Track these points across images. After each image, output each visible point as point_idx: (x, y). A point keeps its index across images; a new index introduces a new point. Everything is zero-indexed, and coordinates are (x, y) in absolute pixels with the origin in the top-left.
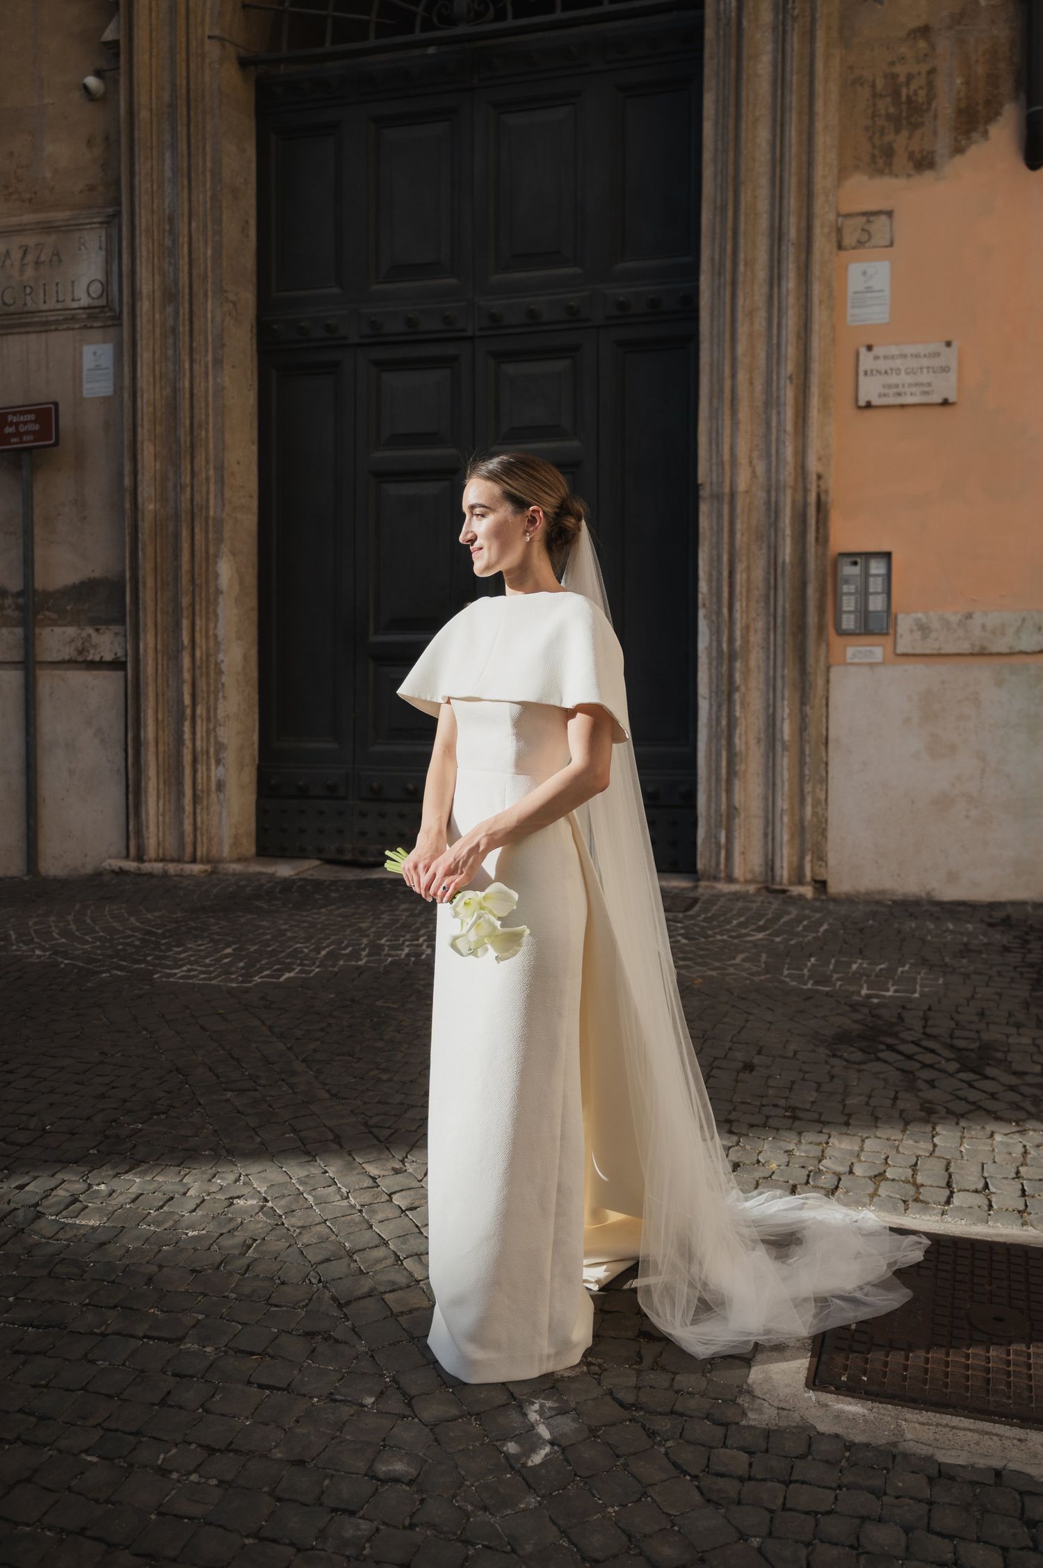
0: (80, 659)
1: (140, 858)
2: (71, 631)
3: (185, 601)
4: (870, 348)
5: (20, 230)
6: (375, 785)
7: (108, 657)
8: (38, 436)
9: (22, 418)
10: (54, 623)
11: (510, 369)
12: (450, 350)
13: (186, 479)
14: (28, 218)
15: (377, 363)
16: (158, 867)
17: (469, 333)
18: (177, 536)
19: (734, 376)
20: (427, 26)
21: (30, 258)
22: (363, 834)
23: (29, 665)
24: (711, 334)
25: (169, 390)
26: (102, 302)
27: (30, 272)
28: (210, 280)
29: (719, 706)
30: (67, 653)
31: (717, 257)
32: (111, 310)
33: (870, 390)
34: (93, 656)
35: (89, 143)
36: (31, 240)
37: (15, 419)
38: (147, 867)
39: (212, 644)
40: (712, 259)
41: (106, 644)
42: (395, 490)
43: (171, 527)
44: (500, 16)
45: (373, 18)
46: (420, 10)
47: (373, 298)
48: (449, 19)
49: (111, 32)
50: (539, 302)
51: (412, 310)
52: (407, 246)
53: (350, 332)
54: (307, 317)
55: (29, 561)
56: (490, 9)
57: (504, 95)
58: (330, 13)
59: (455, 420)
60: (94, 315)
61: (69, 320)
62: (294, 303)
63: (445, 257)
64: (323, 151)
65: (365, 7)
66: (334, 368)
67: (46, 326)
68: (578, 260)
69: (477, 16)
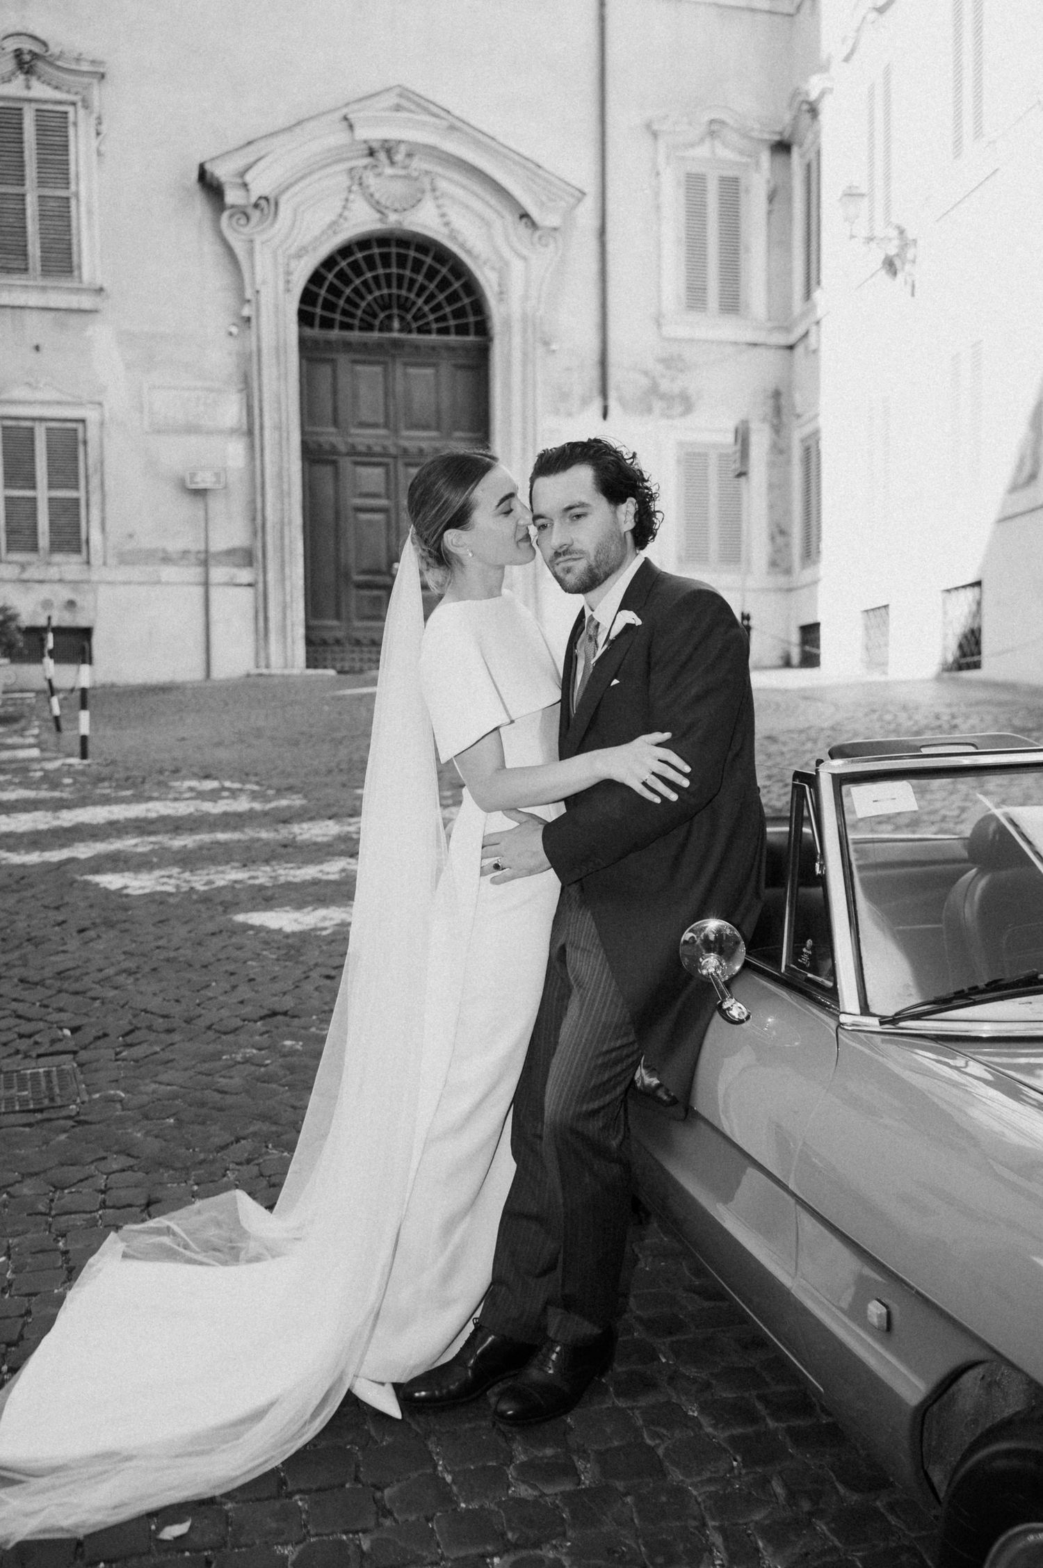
0: (232, 582)
1: (267, 668)
2: (226, 570)
3: (287, 558)
5: (195, 389)
7: (246, 582)
8: (214, 483)
10: (216, 566)
12: (385, 460)
13: (287, 506)
14: (199, 384)
15: (354, 463)
17: (396, 455)
18: (282, 531)
20: (381, 330)
21: (201, 402)
23: (206, 584)
25: (277, 468)
26: (237, 426)
27: (201, 408)
30: (225, 579)
34: (238, 581)
35: (230, 354)
36: (201, 394)
38: (273, 672)
41: (245, 575)
42: (364, 516)
43: (278, 527)
44: (410, 332)
45: (356, 322)
46: (377, 323)
47: (351, 435)
48: (390, 329)
49: (246, 311)
50: (424, 445)
51: (371, 442)
52: (365, 415)
53: (342, 448)
54: (322, 439)
55: (207, 538)
56: (406, 328)
57: (406, 360)
58: (337, 317)
59: (387, 489)
60: (233, 431)
61: (220, 432)
62: (317, 434)
63: (381, 420)
64: (326, 370)
65: (353, 316)
66: (334, 463)
67: (210, 433)
68: (438, 428)
69: (401, 330)
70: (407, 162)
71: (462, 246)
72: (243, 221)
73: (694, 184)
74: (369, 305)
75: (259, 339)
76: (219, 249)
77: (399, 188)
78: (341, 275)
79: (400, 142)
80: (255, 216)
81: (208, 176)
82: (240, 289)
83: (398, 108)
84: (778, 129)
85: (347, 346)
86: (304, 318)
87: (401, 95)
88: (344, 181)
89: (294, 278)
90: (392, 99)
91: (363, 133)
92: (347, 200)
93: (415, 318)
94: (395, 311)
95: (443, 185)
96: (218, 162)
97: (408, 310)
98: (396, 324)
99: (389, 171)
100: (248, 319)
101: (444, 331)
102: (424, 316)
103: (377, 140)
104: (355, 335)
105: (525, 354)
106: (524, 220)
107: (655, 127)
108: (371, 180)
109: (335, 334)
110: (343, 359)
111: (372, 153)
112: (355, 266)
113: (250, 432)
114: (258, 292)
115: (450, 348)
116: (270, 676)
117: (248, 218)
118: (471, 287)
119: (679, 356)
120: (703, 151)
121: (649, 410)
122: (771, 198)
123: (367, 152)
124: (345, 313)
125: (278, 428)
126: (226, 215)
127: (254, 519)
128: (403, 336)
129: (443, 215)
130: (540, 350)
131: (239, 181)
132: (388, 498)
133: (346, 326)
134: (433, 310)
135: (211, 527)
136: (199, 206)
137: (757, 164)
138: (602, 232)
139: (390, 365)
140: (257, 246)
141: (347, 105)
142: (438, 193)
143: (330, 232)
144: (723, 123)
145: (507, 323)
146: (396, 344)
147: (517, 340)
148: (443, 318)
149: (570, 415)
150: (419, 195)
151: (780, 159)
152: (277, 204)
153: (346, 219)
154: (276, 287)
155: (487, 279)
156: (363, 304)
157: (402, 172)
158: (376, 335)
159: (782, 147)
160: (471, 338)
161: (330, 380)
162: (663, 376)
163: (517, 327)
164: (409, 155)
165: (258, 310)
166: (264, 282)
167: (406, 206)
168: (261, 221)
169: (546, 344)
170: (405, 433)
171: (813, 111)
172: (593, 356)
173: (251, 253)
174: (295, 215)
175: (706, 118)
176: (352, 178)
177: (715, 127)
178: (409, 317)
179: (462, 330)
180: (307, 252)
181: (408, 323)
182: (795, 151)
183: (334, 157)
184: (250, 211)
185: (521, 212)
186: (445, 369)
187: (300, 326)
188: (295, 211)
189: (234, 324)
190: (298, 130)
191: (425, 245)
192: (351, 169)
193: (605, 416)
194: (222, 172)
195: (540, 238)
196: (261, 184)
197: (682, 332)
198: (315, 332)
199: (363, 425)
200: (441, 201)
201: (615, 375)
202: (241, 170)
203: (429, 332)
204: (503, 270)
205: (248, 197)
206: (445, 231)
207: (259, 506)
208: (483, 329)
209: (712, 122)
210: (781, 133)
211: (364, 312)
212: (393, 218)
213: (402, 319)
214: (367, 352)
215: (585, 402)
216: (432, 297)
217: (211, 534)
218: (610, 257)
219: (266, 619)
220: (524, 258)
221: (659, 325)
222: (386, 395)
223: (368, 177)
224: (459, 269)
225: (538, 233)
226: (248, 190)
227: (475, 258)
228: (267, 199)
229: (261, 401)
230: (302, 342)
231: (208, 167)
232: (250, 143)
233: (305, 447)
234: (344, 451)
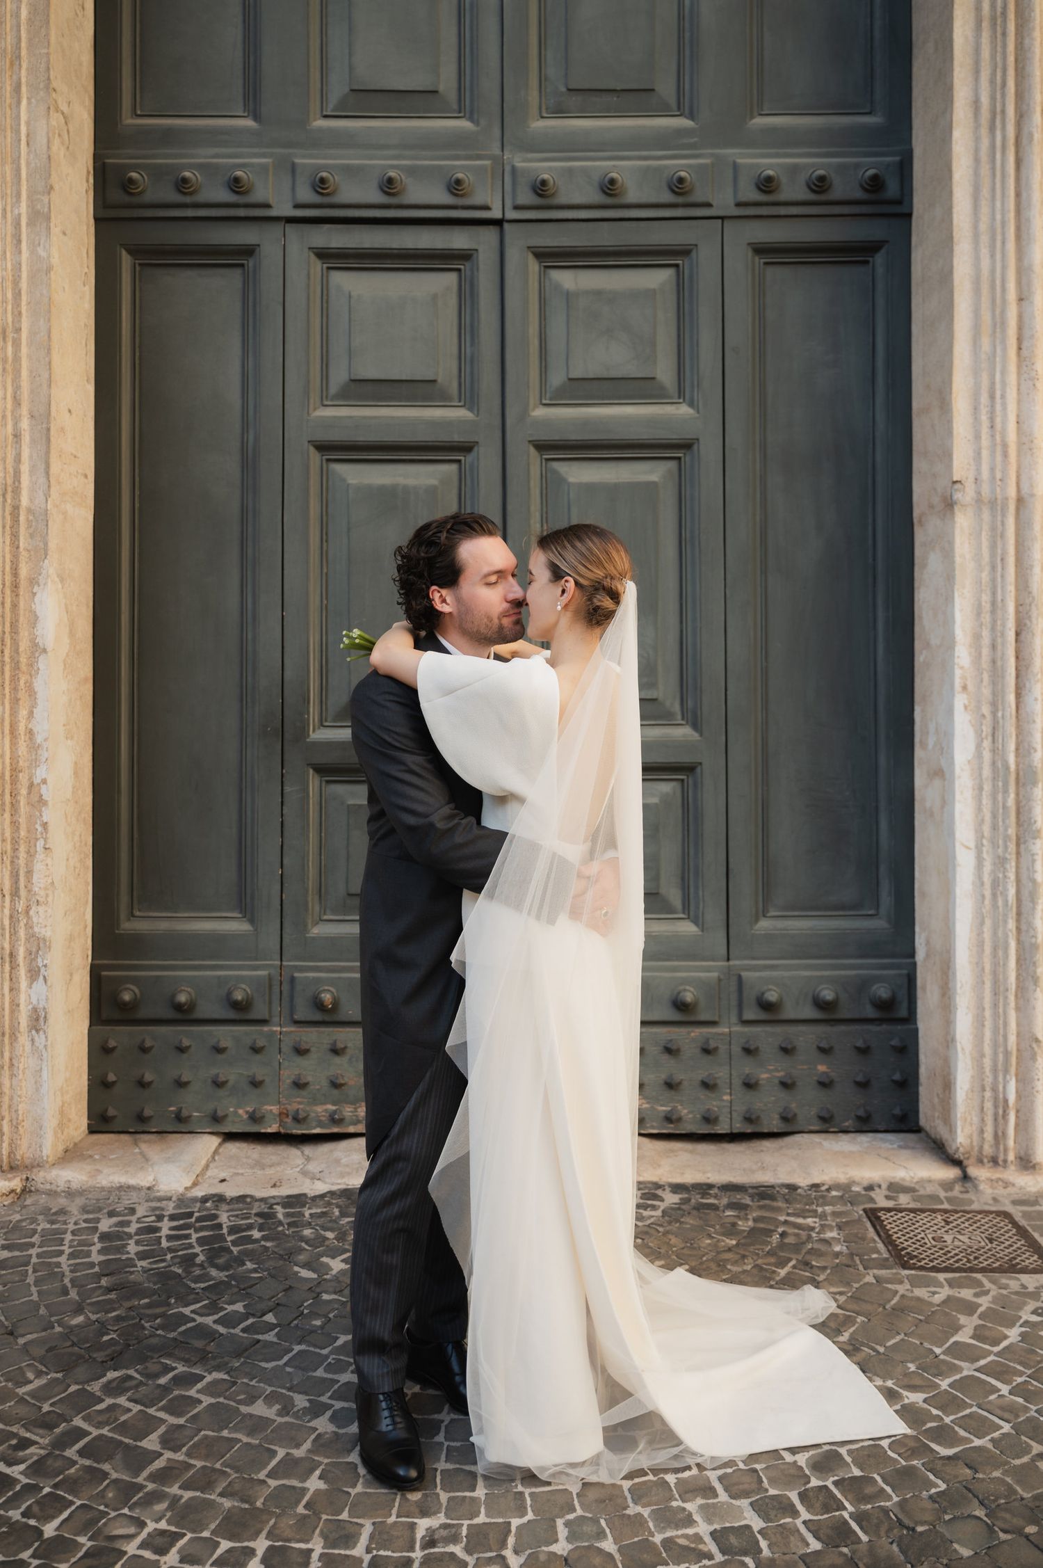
6: (327, 998)
11: (566, 279)
12: (458, 240)
15: (323, 254)
17: (496, 213)
22: (299, 1085)
24: (975, 227)
28: (24, 65)
29: (1001, 862)
31: (985, 100)
39: (22, 749)
40: (976, 104)
42: (356, 475)
47: (318, 142)
50: (624, 169)
51: (392, 165)
52: (379, 57)
53: (276, 195)
59: (467, 361)
62: (168, 137)
63: (447, 82)
68: (685, 107)
132: (469, 397)
199: (367, 101)
233: (116, 195)
234: (284, 209)
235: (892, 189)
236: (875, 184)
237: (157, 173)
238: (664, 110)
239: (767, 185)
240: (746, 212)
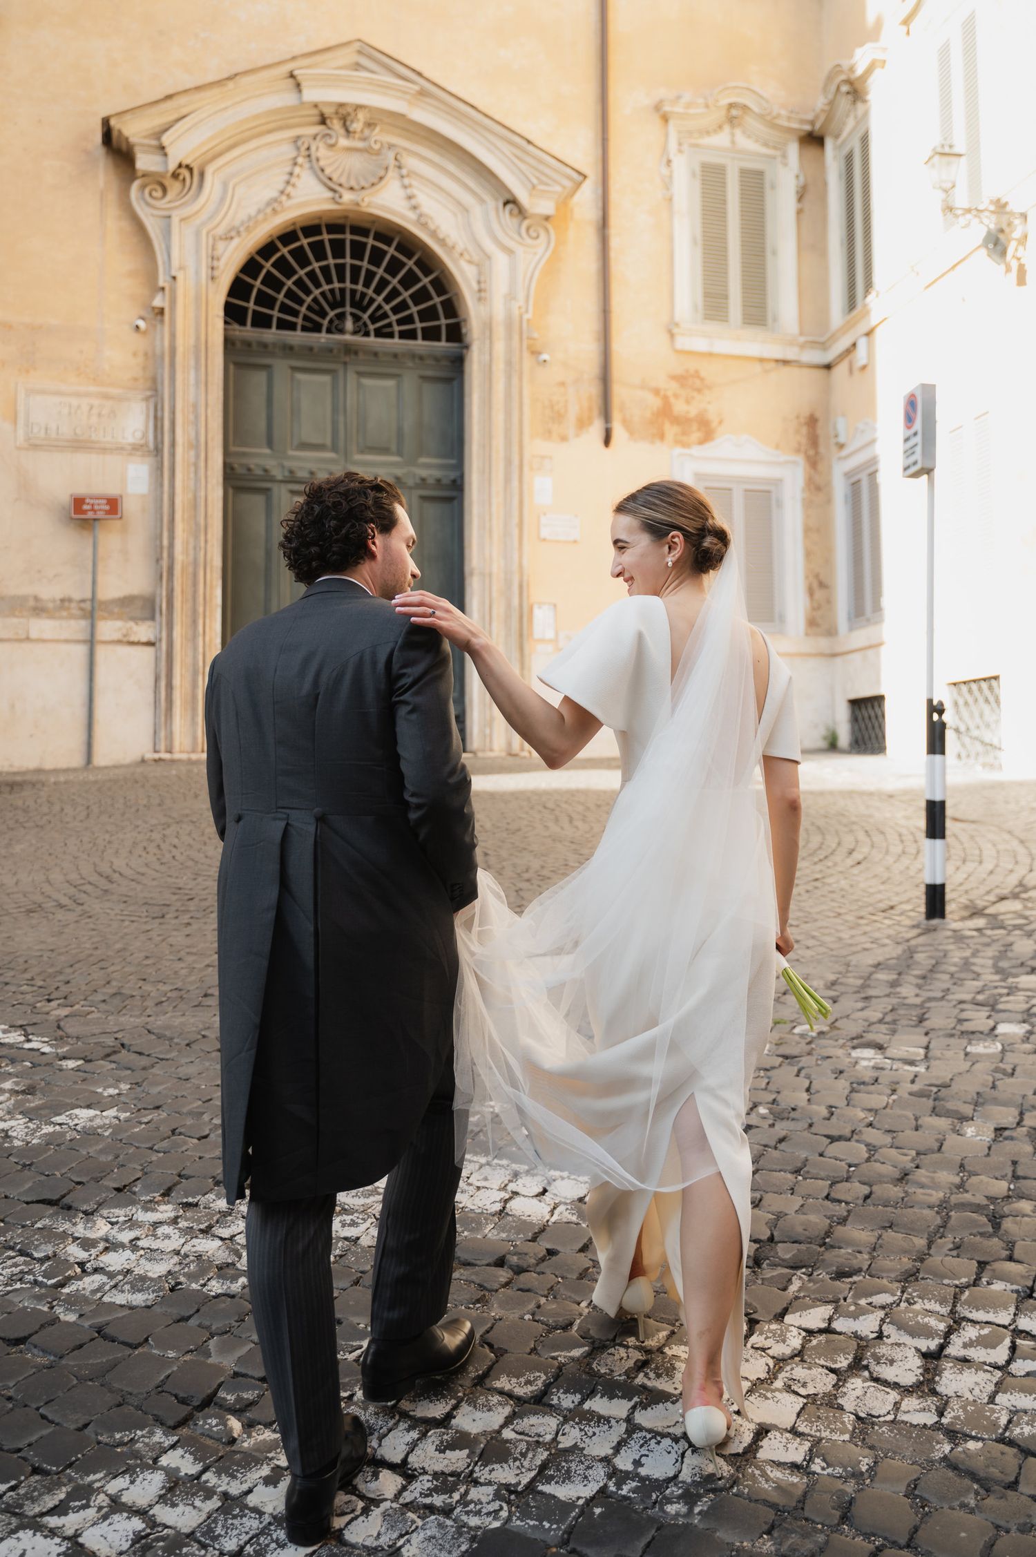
0: (125, 639)
1: (170, 752)
2: (119, 624)
3: (201, 609)
4: (545, 514)
5: (87, 395)
7: (144, 639)
8: (108, 512)
9: (97, 501)
10: (105, 618)
13: (202, 544)
14: (92, 389)
15: (291, 492)
16: (184, 756)
18: (195, 575)
19: (490, 520)
20: (329, 331)
21: (95, 411)
23: (91, 643)
25: (190, 496)
26: (142, 442)
27: (94, 419)
30: (117, 636)
32: (147, 446)
33: (545, 533)
34: (134, 638)
35: (135, 354)
36: (96, 402)
37: (92, 501)
38: (177, 756)
41: (144, 631)
43: (191, 569)
44: (367, 334)
45: (299, 321)
46: (325, 323)
47: (290, 458)
48: (341, 331)
49: (158, 302)
51: (313, 467)
52: (308, 434)
53: (278, 474)
54: (252, 462)
55: (94, 582)
56: (362, 330)
57: (362, 369)
58: (275, 313)
60: (136, 448)
61: (120, 449)
62: (244, 454)
63: (328, 441)
64: (260, 378)
65: (295, 313)
66: (266, 491)
67: (104, 450)
68: (399, 455)
69: (355, 333)
70: (367, 132)
71: (434, 234)
72: (159, 194)
73: (712, 176)
74: (315, 300)
75: (173, 336)
76: (126, 225)
77: (356, 163)
78: (282, 264)
79: (359, 107)
80: (174, 188)
81: (115, 134)
82: (152, 275)
83: (357, 66)
84: (810, 117)
85: (288, 350)
86: (233, 313)
87: (360, 52)
88: (288, 151)
89: (221, 264)
90: (348, 56)
91: (311, 94)
92: (291, 174)
93: (374, 319)
94: (348, 309)
95: (411, 162)
96: (128, 117)
97: (364, 310)
98: (349, 324)
99: (344, 142)
100: (161, 312)
101: (409, 335)
102: (385, 316)
103: (330, 104)
104: (297, 337)
105: (509, 363)
106: (509, 207)
107: (667, 108)
108: (320, 150)
109: (272, 335)
110: (281, 366)
111: (323, 121)
112: (299, 254)
113: (158, 451)
114: (174, 278)
115: (413, 356)
116: (173, 761)
117: (165, 190)
118: (444, 284)
119: (697, 372)
120: (721, 139)
121: (662, 437)
122: (801, 196)
123: (317, 119)
124: (284, 309)
125: (194, 445)
126: (136, 185)
127: (158, 560)
128: (359, 339)
129: (410, 198)
130: (528, 361)
131: (154, 143)
133: (283, 325)
134: (396, 310)
135: (100, 568)
136: (103, 173)
137: (784, 156)
138: (604, 225)
139: (341, 373)
140: (175, 221)
141: (294, 58)
142: (404, 172)
143: (269, 210)
144: (745, 108)
145: (488, 326)
146: (349, 350)
147: (500, 347)
148: (409, 320)
149: (564, 438)
150: (382, 173)
151: (812, 151)
152: (202, 175)
153: (289, 196)
154: (197, 273)
155: (463, 274)
156: (309, 300)
157: (360, 145)
158: (323, 338)
159: (814, 140)
160: (442, 345)
161: (264, 389)
162: (676, 396)
163: (500, 331)
164: (370, 125)
165: (173, 302)
166: (181, 268)
167: (363, 183)
168: (181, 195)
169: (535, 353)
170: (358, 457)
171: (855, 91)
172: (591, 368)
173: (167, 233)
174: (225, 191)
175: (725, 102)
176: (298, 149)
177: (734, 112)
178: (366, 316)
179: (431, 334)
180: (239, 233)
181: (365, 324)
182: (829, 143)
183: (276, 121)
184: (168, 182)
185: (508, 197)
186: (410, 381)
187: (226, 322)
188: (225, 185)
189: (143, 318)
190: (231, 85)
191: (388, 233)
192: (298, 137)
193: (607, 441)
194: (133, 130)
195: (528, 229)
196: (182, 147)
197: (700, 345)
198: (248, 332)
199: (305, 446)
200: (406, 181)
201: (619, 393)
202: (157, 129)
203: (391, 335)
204: (483, 263)
205: (166, 163)
206: (412, 215)
207: (165, 542)
208: (456, 333)
209: (731, 106)
210: (812, 123)
211: (309, 308)
212: (348, 197)
213: (356, 318)
214: (311, 359)
215: (582, 424)
216: (394, 293)
217: (100, 579)
218: (613, 254)
219: (170, 686)
220: (510, 252)
221: (672, 336)
222: (335, 410)
223: (317, 149)
224: (428, 263)
225: (526, 223)
226: (166, 155)
227: (450, 249)
228: (187, 167)
229: (173, 412)
230: (228, 342)
231: (113, 122)
232: (169, 97)
233: (228, 471)
234: (280, 477)
235: (459, 482)
236: (454, 481)
237: (241, 465)
238: (392, 454)
239: (423, 480)
240: (417, 486)
